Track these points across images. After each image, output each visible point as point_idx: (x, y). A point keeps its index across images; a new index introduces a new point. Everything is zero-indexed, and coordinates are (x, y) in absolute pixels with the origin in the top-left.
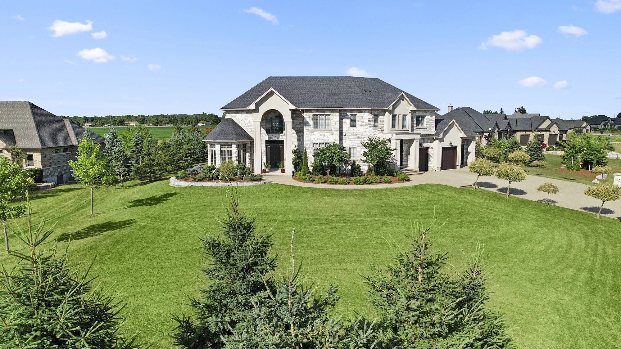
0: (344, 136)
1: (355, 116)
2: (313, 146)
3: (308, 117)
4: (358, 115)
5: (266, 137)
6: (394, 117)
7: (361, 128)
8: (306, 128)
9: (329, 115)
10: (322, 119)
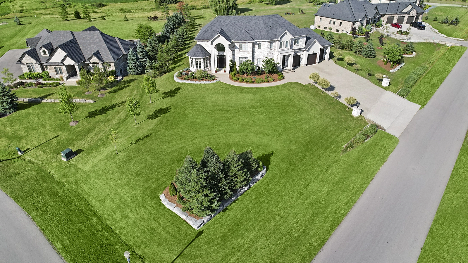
0: (255, 53)
1: (261, 43)
2: (240, 59)
3: (237, 45)
4: (262, 43)
5: (217, 53)
6: (281, 43)
7: (264, 49)
8: (236, 50)
9: (247, 44)
10: (244, 45)
